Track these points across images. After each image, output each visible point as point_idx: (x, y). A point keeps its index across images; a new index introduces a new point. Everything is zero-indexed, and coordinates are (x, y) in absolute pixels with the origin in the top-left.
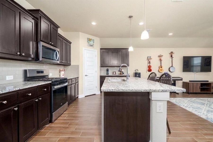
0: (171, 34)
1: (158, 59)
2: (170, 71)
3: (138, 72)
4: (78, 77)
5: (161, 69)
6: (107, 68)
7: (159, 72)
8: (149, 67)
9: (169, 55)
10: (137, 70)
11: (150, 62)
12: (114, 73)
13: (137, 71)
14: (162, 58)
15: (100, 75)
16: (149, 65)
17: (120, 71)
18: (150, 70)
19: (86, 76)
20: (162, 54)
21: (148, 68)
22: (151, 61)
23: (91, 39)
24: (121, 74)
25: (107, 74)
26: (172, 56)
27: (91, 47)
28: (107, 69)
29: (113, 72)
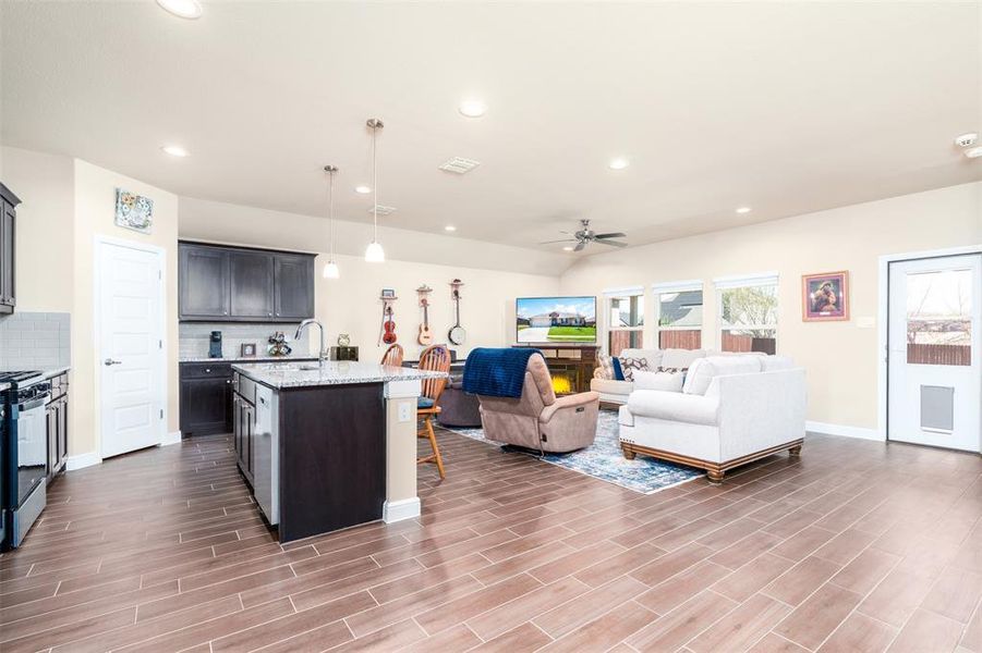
0: (450, 228)
1: (417, 298)
2: (451, 340)
3: (351, 345)
4: (65, 372)
5: (424, 333)
6: (216, 328)
7: (420, 343)
8: (389, 326)
9: (450, 290)
10: (346, 337)
11: (389, 309)
12: (249, 350)
13: (344, 342)
14: (430, 298)
15: (181, 358)
16: (387, 319)
17: (275, 340)
18: (389, 339)
19: (108, 364)
20: (429, 285)
21: (384, 332)
22: (395, 306)
23: (139, 197)
24: (277, 353)
25: (213, 357)
26: (456, 293)
27: (135, 234)
28: (214, 333)
29: (243, 347)
